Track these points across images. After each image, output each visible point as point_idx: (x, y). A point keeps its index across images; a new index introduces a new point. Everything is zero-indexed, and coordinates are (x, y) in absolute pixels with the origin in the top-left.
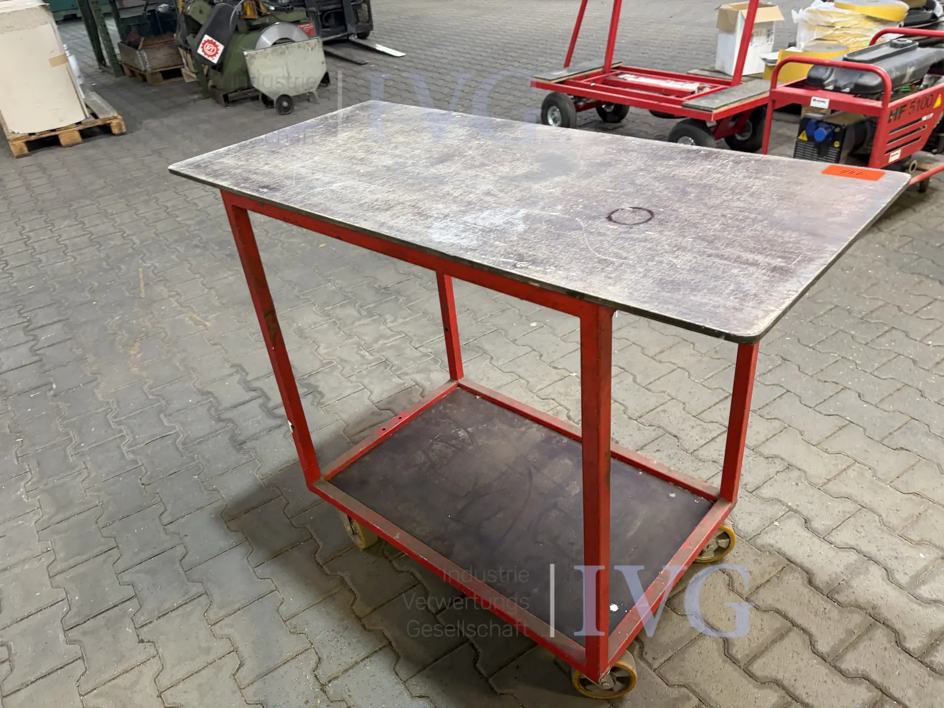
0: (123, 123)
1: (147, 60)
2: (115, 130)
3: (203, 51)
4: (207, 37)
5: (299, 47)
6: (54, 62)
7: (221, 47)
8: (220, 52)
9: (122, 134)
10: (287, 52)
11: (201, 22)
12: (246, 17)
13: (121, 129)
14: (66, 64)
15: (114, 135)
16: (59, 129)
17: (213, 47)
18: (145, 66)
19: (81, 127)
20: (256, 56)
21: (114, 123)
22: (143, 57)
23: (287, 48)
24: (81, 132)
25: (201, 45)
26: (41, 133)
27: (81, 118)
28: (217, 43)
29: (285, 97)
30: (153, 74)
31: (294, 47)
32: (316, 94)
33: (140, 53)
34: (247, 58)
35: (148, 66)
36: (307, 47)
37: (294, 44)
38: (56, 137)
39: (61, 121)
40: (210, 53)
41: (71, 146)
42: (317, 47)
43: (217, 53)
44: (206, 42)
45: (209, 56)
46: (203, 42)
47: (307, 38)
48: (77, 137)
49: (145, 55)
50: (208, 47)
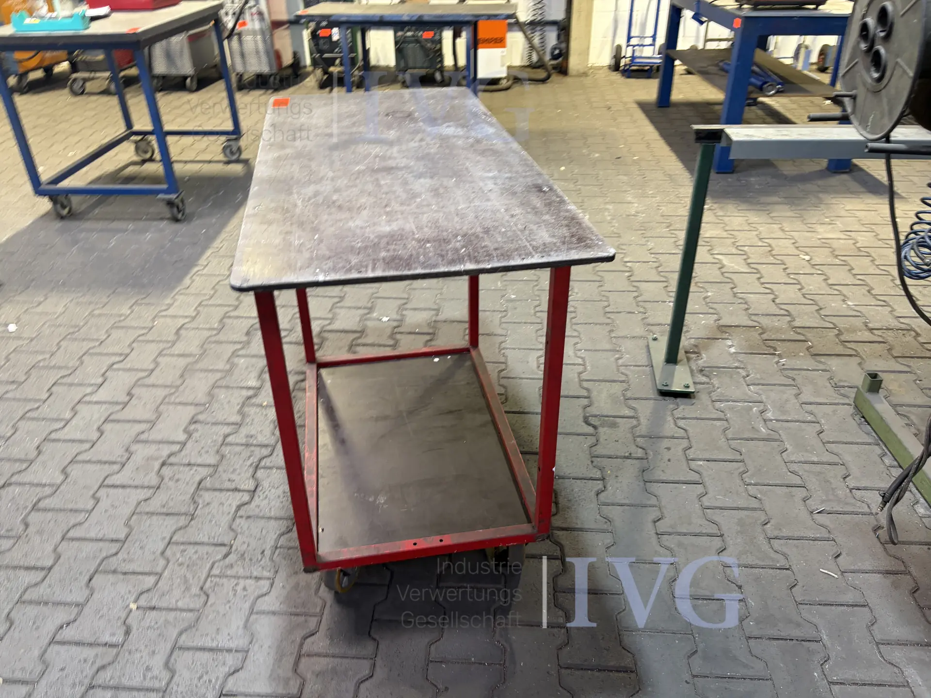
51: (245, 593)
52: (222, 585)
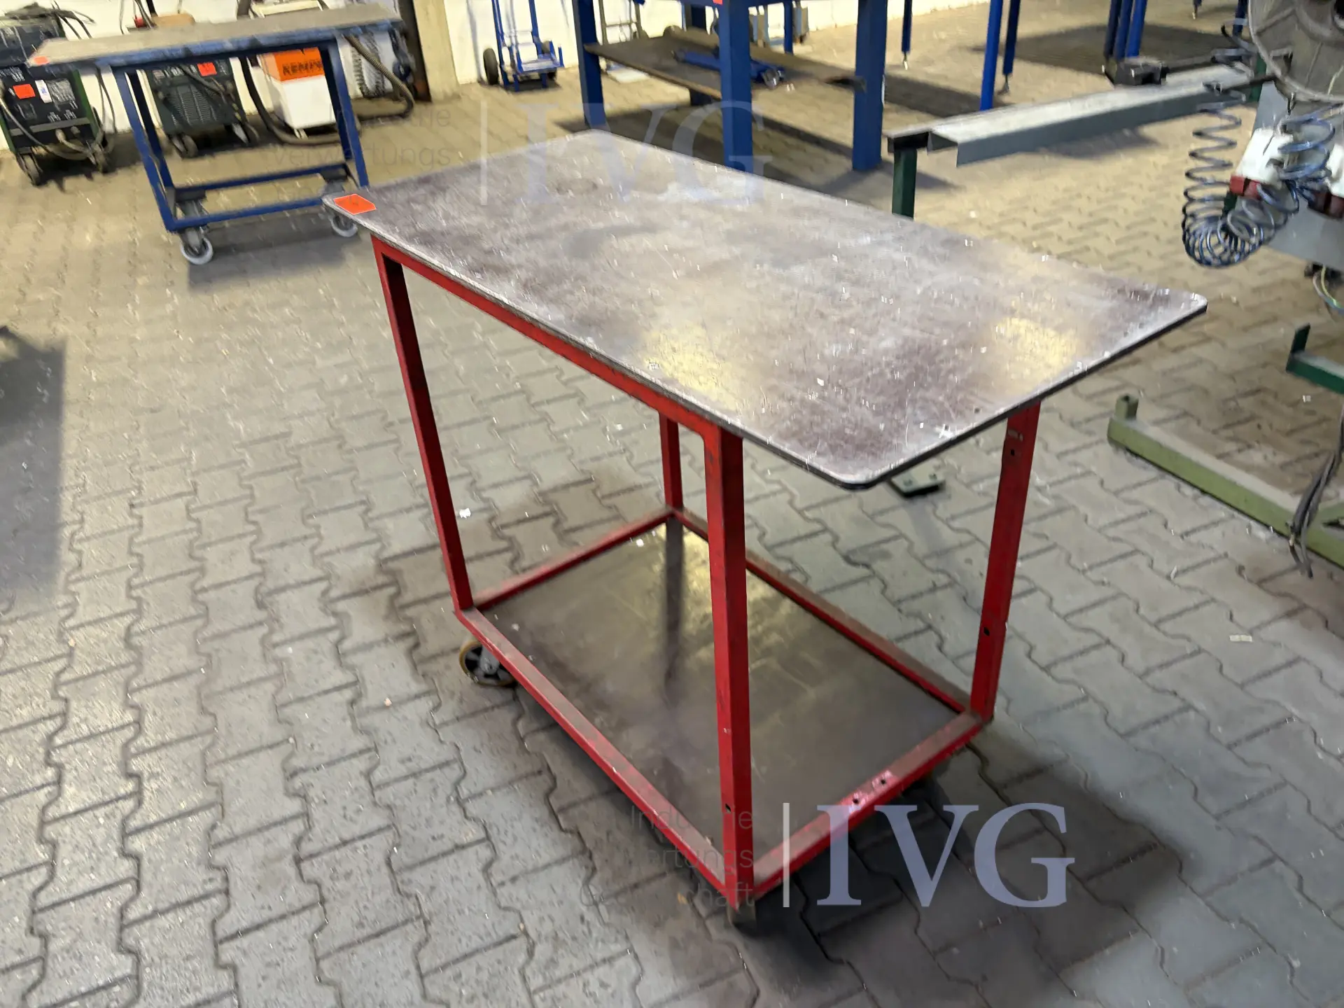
51: (610, 990)
52: (565, 996)
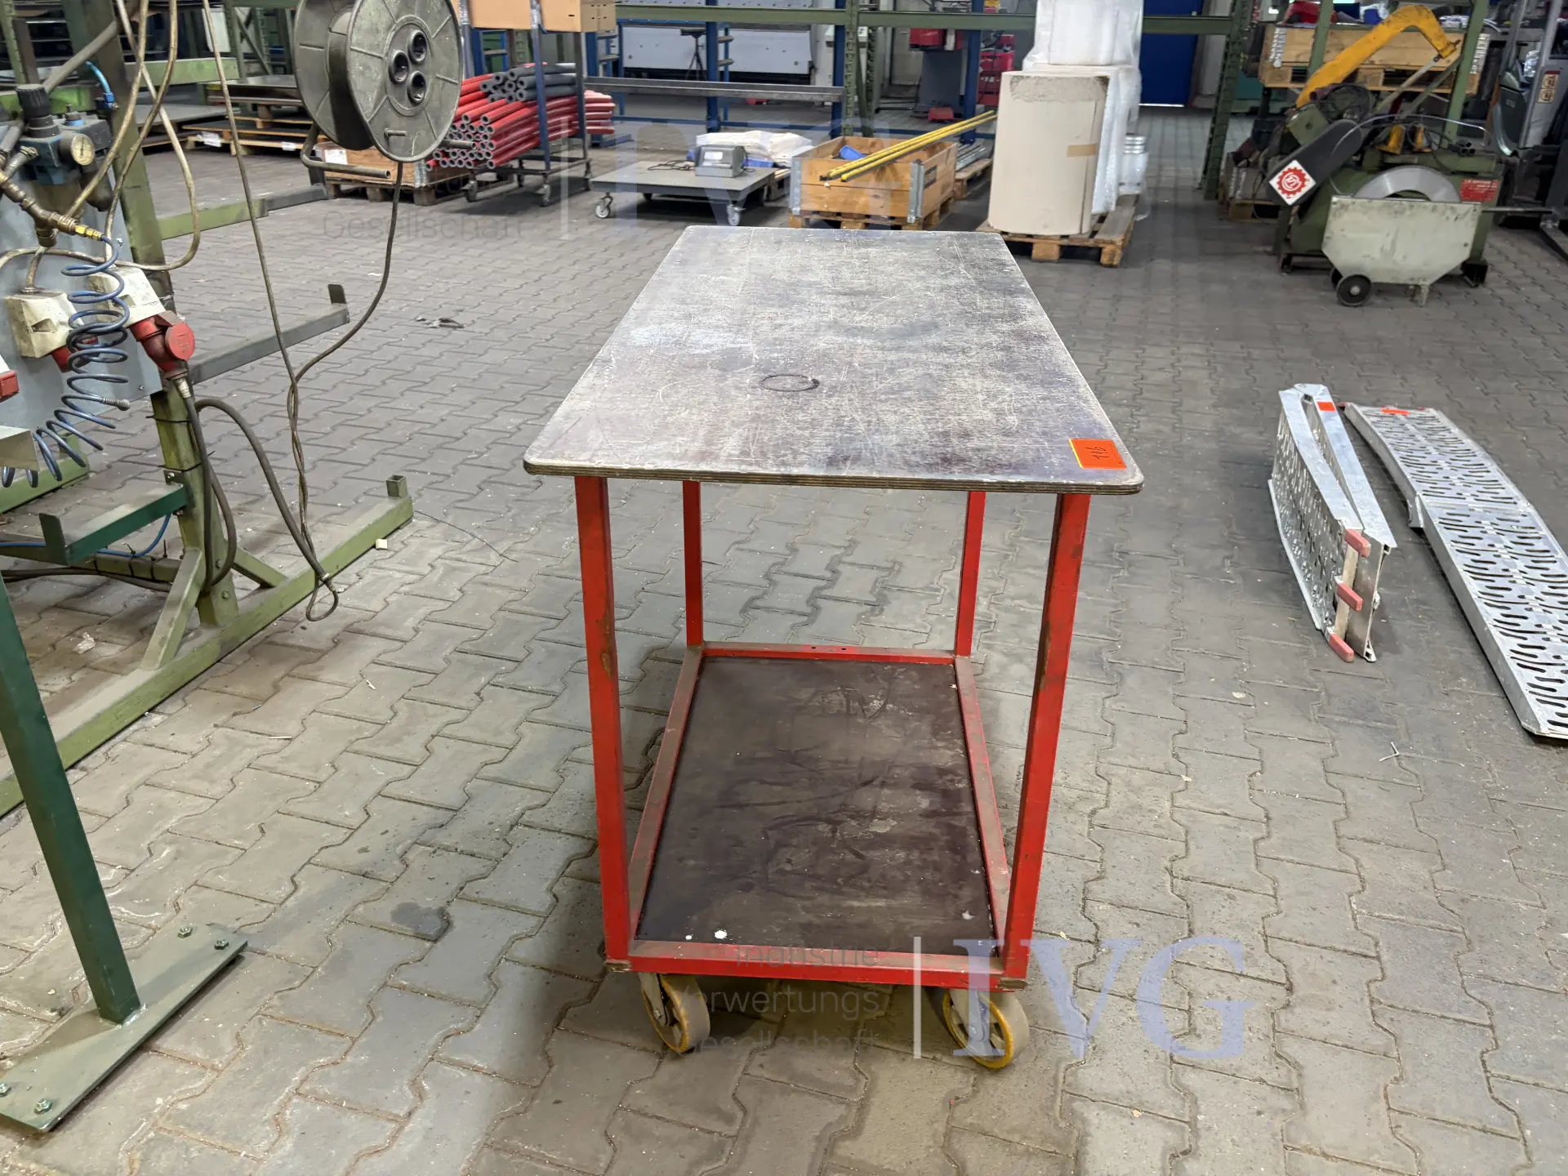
0: (1119, 252)
1: (1241, 184)
2: (1104, 259)
3: (1280, 183)
4: (1295, 164)
5: (1434, 209)
6: (1073, 151)
7: (1310, 183)
8: (1304, 190)
9: (1111, 266)
10: (1408, 213)
11: (1301, 142)
12: (1384, 148)
13: (1112, 259)
14: (1091, 158)
15: (1101, 265)
16: (1038, 237)
17: (1297, 181)
18: (1235, 192)
19: (1065, 242)
20: (1351, 207)
21: (1107, 249)
22: (1239, 179)
23: (1412, 206)
24: (1062, 247)
25: (1280, 174)
26: (1015, 235)
27: (1073, 231)
28: (1307, 176)
29: (1362, 280)
30: (1243, 205)
31: (1426, 208)
32: (1425, 291)
33: (1238, 173)
34: (1333, 206)
35: (1239, 192)
36: (1449, 213)
37: (1428, 204)
38: (1031, 245)
39: (1045, 227)
40: (1289, 189)
41: (1041, 261)
42: (1469, 216)
43: (1299, 190)
44: (1290, 170)
45: (1284, 191)
46: (1286, 169)
47: (1457, 199)
48: (1055, 252)
49: (1243, 175)
50: (1292, 178)
